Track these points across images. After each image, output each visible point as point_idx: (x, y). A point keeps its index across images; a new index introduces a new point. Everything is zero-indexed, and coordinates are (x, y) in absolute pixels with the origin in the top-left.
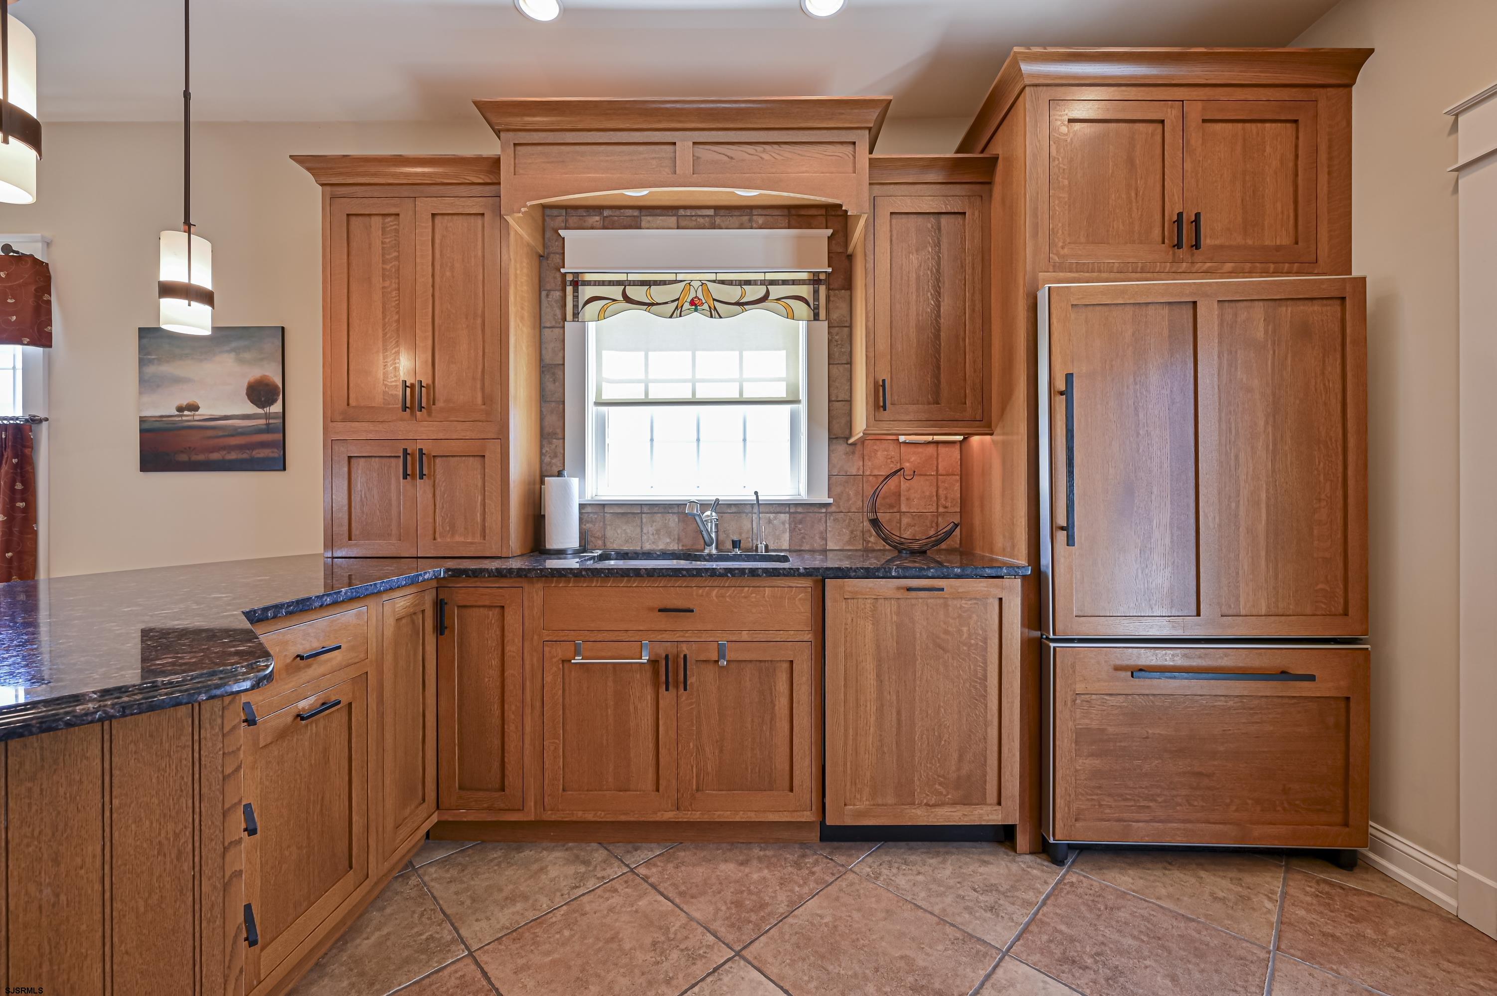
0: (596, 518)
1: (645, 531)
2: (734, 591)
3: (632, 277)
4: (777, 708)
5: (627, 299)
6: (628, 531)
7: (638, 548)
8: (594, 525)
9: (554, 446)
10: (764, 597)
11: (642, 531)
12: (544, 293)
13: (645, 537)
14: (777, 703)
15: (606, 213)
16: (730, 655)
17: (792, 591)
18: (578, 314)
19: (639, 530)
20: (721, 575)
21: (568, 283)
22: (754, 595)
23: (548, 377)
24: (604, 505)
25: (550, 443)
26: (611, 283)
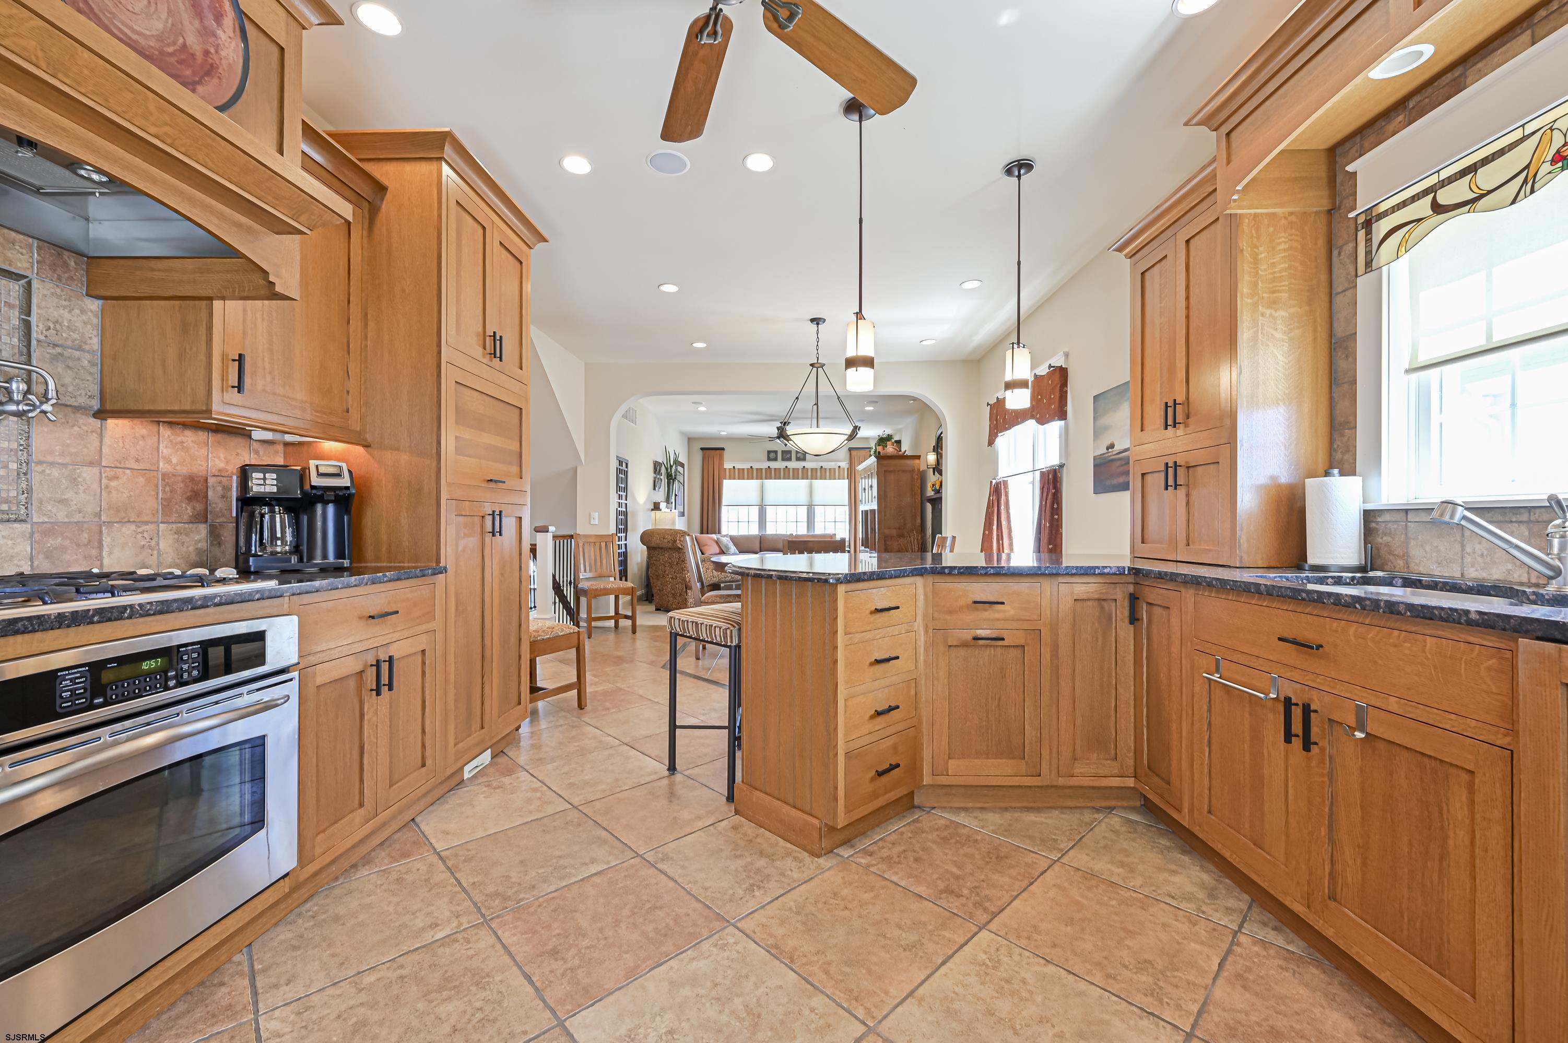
0: (1395, 530)
1: (1468, 549)
2: (1378, 632)
3: (1444, 174)
4: (1451, 842)
5: (1438, 208)
6: (1442, 548)
7: (1458, 575)
8: (1393, 539)
9: (1346, 438)
10: (1424, 651)
11: (1463, 549)
12: (1335, 253)
13: (1468, 559)
14: (1451, 834)
15: (1411, 104)
16: (1373, 728)
17: (1472, 651)
18: (1372, 260)
19: (1458, 547)
20: (1347, 605)
21: (1360, 227)
22: (1408, 645)
23: (1340, 354)
24: (1407, 511)
25: (1342, 435)
26: (1414, 198)
